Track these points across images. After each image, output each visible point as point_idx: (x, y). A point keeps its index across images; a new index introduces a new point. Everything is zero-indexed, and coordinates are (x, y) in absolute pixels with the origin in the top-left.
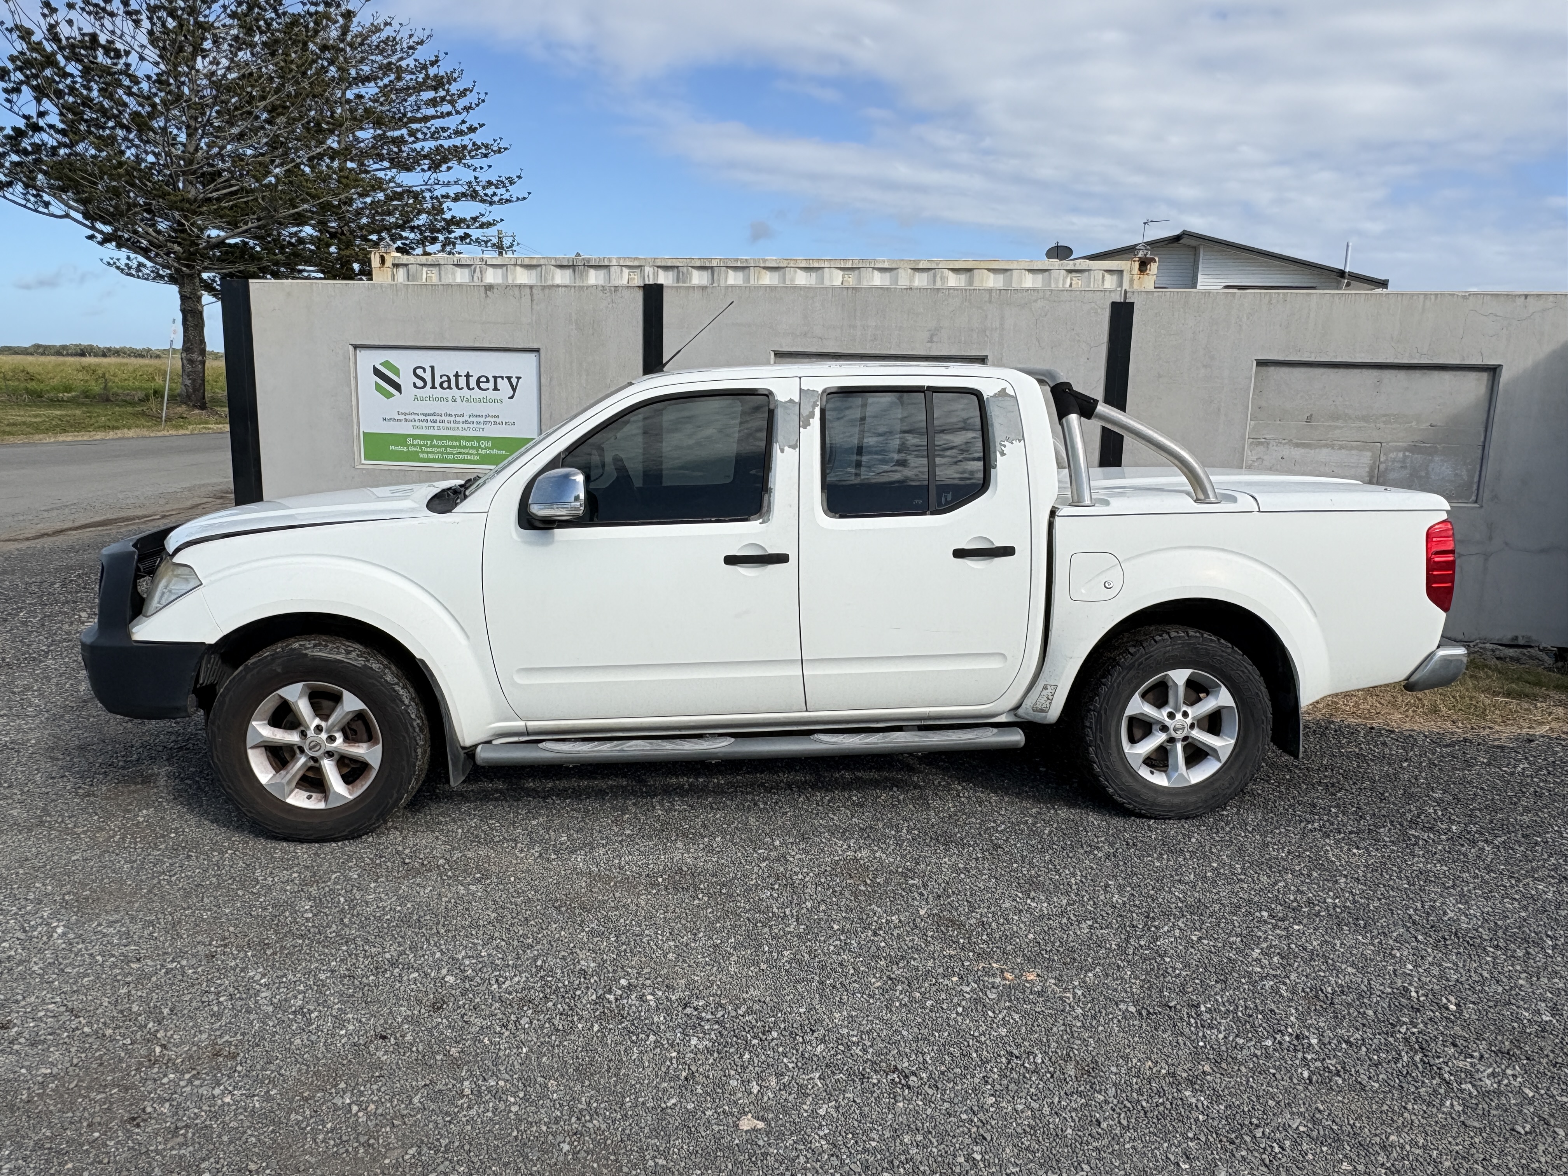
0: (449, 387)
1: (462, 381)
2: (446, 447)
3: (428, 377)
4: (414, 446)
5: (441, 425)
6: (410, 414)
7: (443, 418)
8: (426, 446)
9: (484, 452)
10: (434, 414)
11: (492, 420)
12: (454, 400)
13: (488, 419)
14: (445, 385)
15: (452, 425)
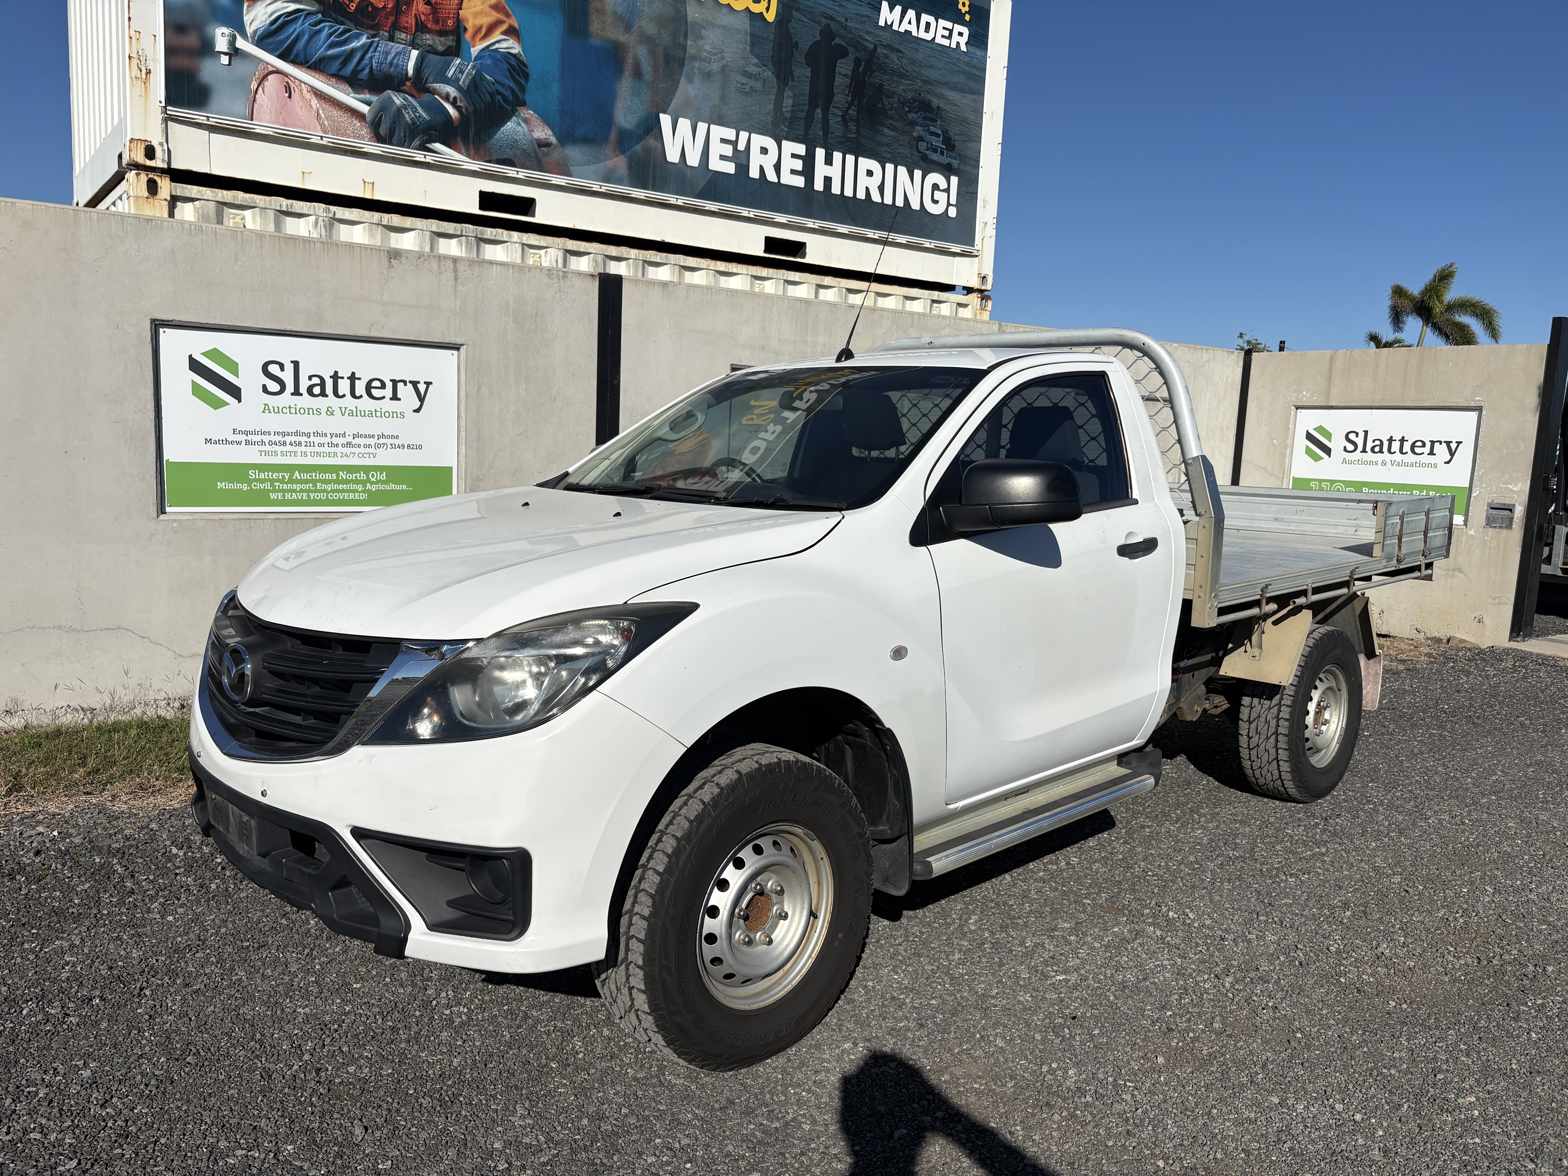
0: (323, 394)
1: (344, 386)
2: (314, 482)
3: (288, 377)
4: (262, 481)
5: (308, 449)
6: (255, 433)
7: (312, 439)
8: (282, 481)
9: (374, 488)
10: (297, 433)
11: (389, 441)
12: (330, 412)
13: (381, 441)
14: (317, 390)
15: (326, 449)
